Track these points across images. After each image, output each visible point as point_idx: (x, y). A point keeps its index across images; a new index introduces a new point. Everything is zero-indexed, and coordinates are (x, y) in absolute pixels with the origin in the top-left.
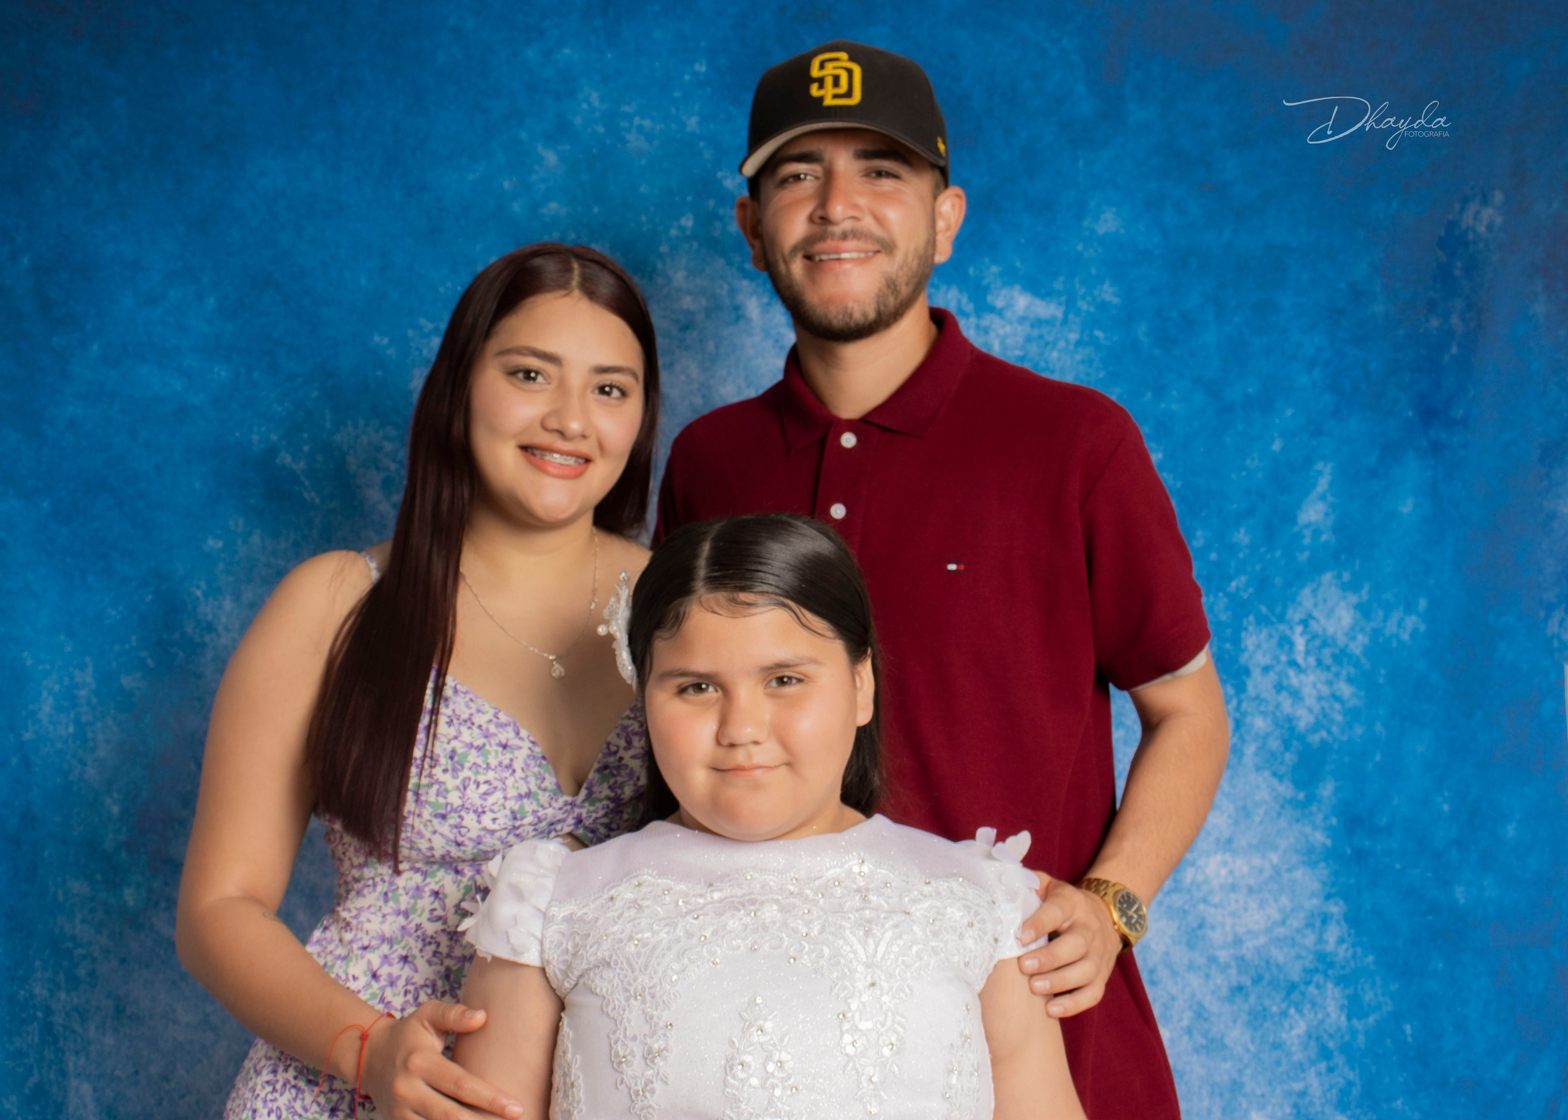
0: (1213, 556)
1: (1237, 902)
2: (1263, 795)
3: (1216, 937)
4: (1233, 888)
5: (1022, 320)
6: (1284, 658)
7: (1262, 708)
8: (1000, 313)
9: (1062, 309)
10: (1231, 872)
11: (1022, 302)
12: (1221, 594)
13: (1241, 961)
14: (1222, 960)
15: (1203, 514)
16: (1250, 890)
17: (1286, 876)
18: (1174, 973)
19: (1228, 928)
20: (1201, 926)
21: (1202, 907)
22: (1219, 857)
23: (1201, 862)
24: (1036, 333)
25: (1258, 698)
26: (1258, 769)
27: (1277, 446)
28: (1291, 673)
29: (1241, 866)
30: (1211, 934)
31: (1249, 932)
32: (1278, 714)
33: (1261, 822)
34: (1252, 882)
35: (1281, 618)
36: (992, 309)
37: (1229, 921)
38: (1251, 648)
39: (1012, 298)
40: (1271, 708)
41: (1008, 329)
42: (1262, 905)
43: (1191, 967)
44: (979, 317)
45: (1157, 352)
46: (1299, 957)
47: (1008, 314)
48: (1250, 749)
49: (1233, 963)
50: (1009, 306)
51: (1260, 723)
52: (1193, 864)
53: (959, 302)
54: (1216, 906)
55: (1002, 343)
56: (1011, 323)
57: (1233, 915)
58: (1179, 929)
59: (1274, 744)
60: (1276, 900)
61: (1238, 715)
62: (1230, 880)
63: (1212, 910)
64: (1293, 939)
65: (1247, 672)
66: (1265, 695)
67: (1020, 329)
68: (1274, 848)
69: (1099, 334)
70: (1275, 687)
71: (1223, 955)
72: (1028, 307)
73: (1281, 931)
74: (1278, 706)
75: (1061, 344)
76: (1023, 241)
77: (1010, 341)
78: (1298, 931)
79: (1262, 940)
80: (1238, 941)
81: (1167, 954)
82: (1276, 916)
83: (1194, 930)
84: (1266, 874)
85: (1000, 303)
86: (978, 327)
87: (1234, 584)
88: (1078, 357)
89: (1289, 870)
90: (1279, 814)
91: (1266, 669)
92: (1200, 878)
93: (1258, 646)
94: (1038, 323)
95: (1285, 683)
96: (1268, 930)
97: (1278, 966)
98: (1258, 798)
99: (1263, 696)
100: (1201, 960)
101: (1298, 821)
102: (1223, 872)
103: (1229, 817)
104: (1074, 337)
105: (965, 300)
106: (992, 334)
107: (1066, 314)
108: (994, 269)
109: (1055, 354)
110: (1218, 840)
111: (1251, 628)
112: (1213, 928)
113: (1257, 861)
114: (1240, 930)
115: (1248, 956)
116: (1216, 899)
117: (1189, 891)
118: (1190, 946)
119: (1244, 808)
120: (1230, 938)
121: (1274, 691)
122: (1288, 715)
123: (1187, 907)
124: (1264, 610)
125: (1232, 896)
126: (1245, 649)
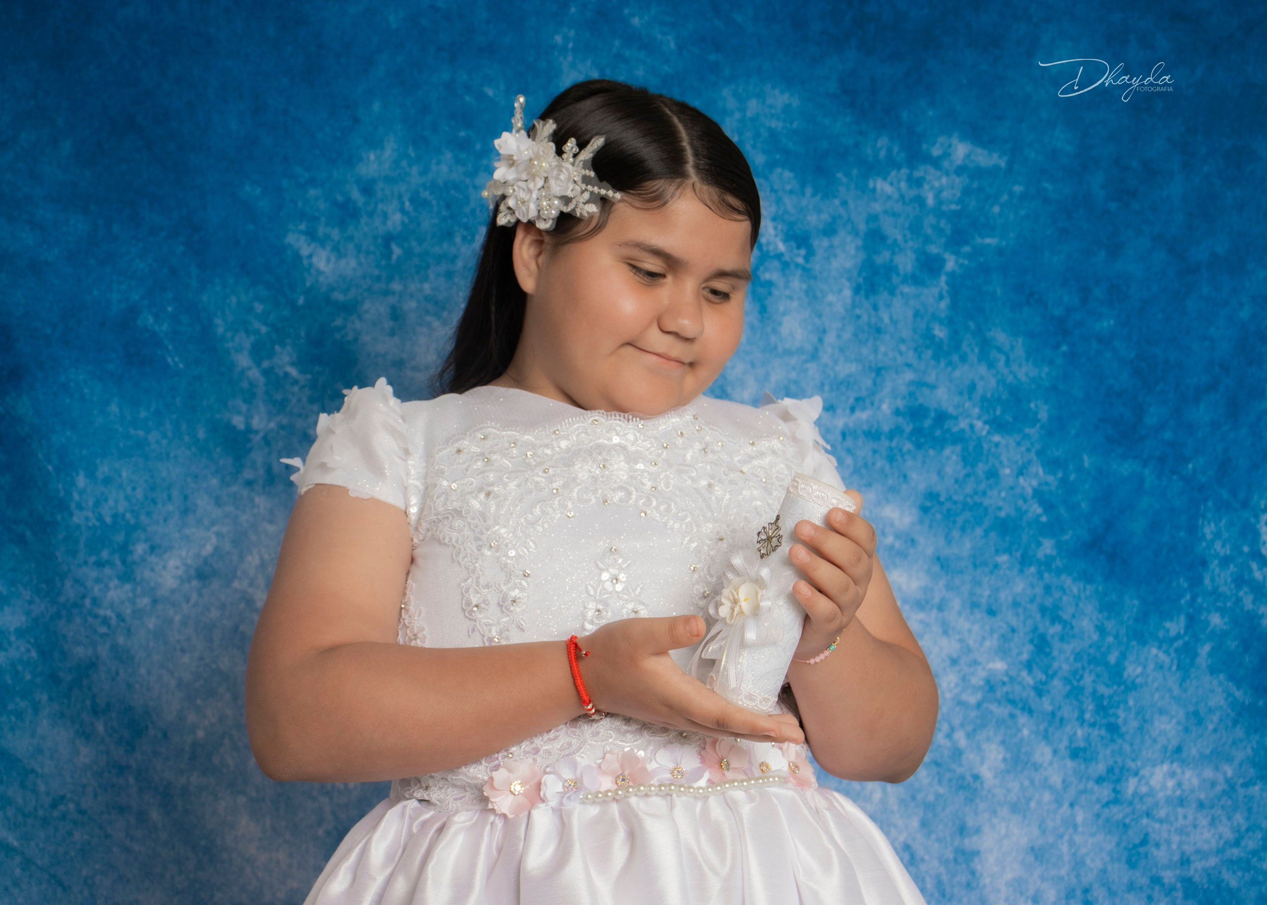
0: (1168, 435)
1: (1185, 817)
2: (1218, 700)
3: (1161, 855)
4: (1182, 802)
5: (960, 170)
6: (1246, 549)
7: (1218, 604)
8: (936, 163)
9: (1006, 158)
10: (1179, 784)
11: (961, 150)
12: (1175, 477)
13: (1188, 883)
14: (1166, 881)
15: (1158, 389)
16: (1201, 805)
17: (1241, 791)
18: (1112, 893)
19: (1174, 846)
20: (1144, 842)
21: (1145, 821)
22: (1165, 767)
23: (1145, 772)
24: (975, 184)
25: (1215, 593)
26: (1213, 671)
27: (1245, 314)
28: (1254, 566)
29: (1190, 778)
30: (1155, 852)
31: (1198, 852)
32: (1238, 611)
33: (1215, 730)
34: (1202, 796)
35: (1245, 504)
36: (928, 159)
37: (1176, 839)
38: (1209, 537)
39: (950, 146)
40: (1229, 604)
41: (944, 180)
42: (1213, 823)
43: (1131, 887)
44: (912, 167)
45: (1113, 206)
46: (1254, 882)
47: (946, 164)
48: (1205, 649)
49: (1179, 885)
50: (946, 155)
51: (1216, 620)
52: (1136, 774)
53: (890, 151)
54: (1161, 821)
55: (937, 196)
56: (947, 174)
57: (1181, 831)
58: (1118, 844)
59: (1232, 644)
60: (1229, 818)
61: (1191, 610)
62: (1178, 793)
63: (1157, 826)
64: (1248, 862)
65: (1204, 563)
66: (1223, 589)
67: (957, 180)
68: (1229, 760)
69: (1047, 185)
70: (1235, 581)
71: (1168, 876)
72: (968, 156)
73: (1235, 852)
74: (1238, 601)
75: (1005, 198)
76: (965, 81)
77: (945, 195)
78: (1254, 853)
79: (1212, 861)
80: (1185, 861)
81: (1104, 871)
82: (1229, 835)
83: (1135, 846)
84: (1219, 788)
85: (936, 152)
86: (910, 179)
87: (1190, 466)
88: (1023, 212)
89: (1245, 785)
90: (1235, 723)
91: (1225, 561)
92: (1144, 789)
93: (1217, 535)
94: (978, 173)
95: (1246, 577)
96: (1220, 851)
97: (1230, 890)
98: (1212, 703)
99: (1220, 590)
100: (1144, 881)
101: (1256, 731)
102: (1170, 784)
103: (1179, 723)
104: (1018, 189)
105: (896, 149)
106: (926, 187)
107: (1010, 164)
108: (931, 113)
109: (996, 209)
110: (1165, 748)
111: (1209, 515)
112: (1157, 845)
113: (1209, 773)
114: (1188, 849)
115: (1196, 879)
116: (1162, 813)
117: (1131, 803)
118: (1131, 864)
119: (1196, 714)
120: (1176, 858)
121: (1233, 586)
122: (1248, 612)
123: (1127, 821)
124: (1225, 495)
125: (1180, 810)
126: (1203, 537)
